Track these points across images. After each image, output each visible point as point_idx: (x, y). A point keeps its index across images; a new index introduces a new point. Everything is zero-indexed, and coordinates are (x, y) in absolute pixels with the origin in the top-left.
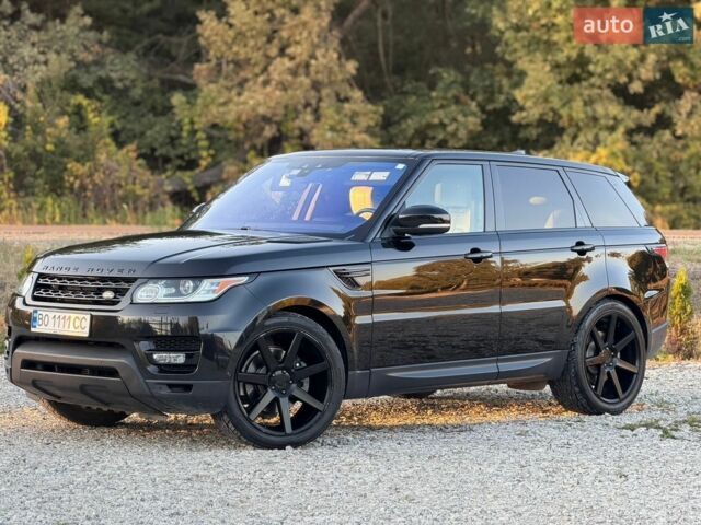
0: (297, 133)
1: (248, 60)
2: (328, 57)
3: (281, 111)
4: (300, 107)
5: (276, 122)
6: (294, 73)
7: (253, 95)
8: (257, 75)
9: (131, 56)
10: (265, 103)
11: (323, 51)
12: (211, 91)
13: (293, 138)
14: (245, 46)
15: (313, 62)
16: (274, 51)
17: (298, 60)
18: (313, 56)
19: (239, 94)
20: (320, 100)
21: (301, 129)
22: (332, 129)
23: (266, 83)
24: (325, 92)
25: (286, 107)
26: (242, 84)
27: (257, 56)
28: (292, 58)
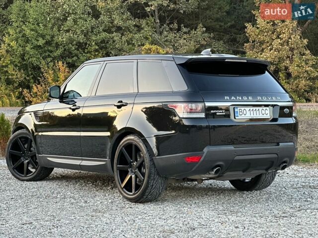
0: (283, 68)
1: (264, 41)
2: (296, 38)
3: (277, 60)
4: (285, 58)
5: (275, 64)
6: (282, 45)
7: (266, 54)
8: (268, 46)
9: (222, 42)
10: (271, 56)
11: (294, 35)
12: (250, 53)
13: (282, 70)
14: (263, 35)
15: (290, 40)
16: (274, 37)
17: (284, 39)
18: (290, 38)
19: (261, 54)
20: (293, 55)
21: (285, 67)
22: (298, 66)
23: (271, 49)
24: (295, 52)
25: (279, 58)
26: (263, 50)
27: (267, 39)
28: (281, 39)
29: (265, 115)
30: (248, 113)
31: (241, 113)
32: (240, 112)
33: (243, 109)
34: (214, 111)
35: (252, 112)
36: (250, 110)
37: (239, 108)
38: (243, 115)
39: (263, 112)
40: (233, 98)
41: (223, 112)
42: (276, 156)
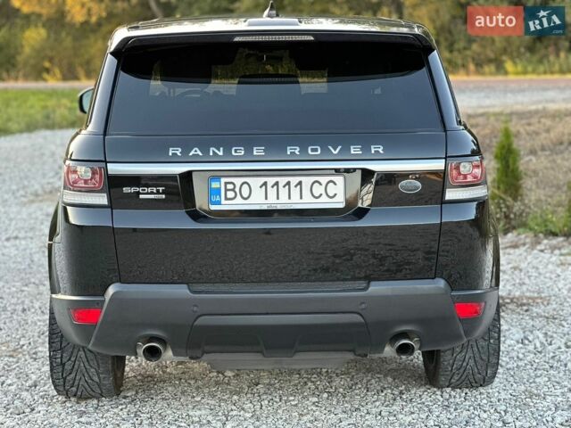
31: (230, 194)
32: (226, 190)
33: (238, 181)
34: (133, 190)
36: (265, 184)
37: (224, 180)
38: (239, 200)
39: (318, 190)
40: (196, 151)
41: (158, 192)
42: (357, 318)
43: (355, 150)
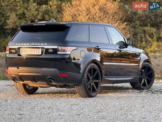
29: (38, 53)
30: (29, 52)
35: (31, 51)
39: (37, 51)
42: (41, 74)
43: (42, 44)
